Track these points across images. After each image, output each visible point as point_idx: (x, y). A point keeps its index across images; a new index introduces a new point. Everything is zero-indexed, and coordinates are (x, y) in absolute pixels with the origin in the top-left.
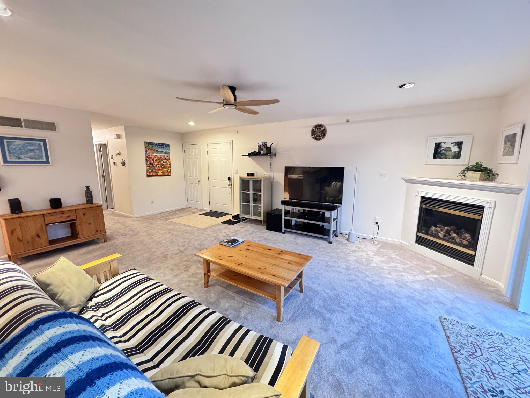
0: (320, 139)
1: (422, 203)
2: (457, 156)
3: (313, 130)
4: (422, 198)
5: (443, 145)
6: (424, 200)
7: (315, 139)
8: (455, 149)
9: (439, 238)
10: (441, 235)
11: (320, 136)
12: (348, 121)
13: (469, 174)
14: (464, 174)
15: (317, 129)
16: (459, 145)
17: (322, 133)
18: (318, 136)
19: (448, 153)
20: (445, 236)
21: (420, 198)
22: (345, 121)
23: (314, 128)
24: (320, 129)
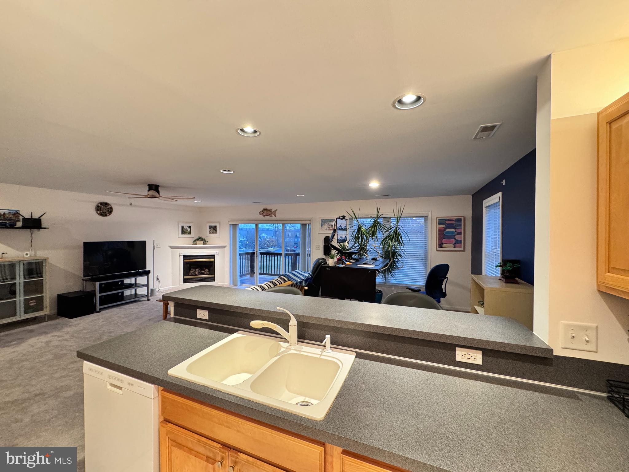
0: (106, 215)
1: (184, 259)
2: (190, 233)
3: (98, 206)
4: (184, 256)
5: (184, 227)
6: (185, 257)
7: (101, 215)
8: (189, 230)
9: (196, 275)
10: (197, 273)
11: (106, 213)
12: (131, 204)
13: (198, 242)
14: (195, 242)
15: (103, 206)
16: (190, 227)
17: (108, 211)
18: (104, 213)
19: (186, 231)
20: (198, 274)
21: (183, 256)
22: (129, 204)
23: (99, 205)
24: (106, 206)
